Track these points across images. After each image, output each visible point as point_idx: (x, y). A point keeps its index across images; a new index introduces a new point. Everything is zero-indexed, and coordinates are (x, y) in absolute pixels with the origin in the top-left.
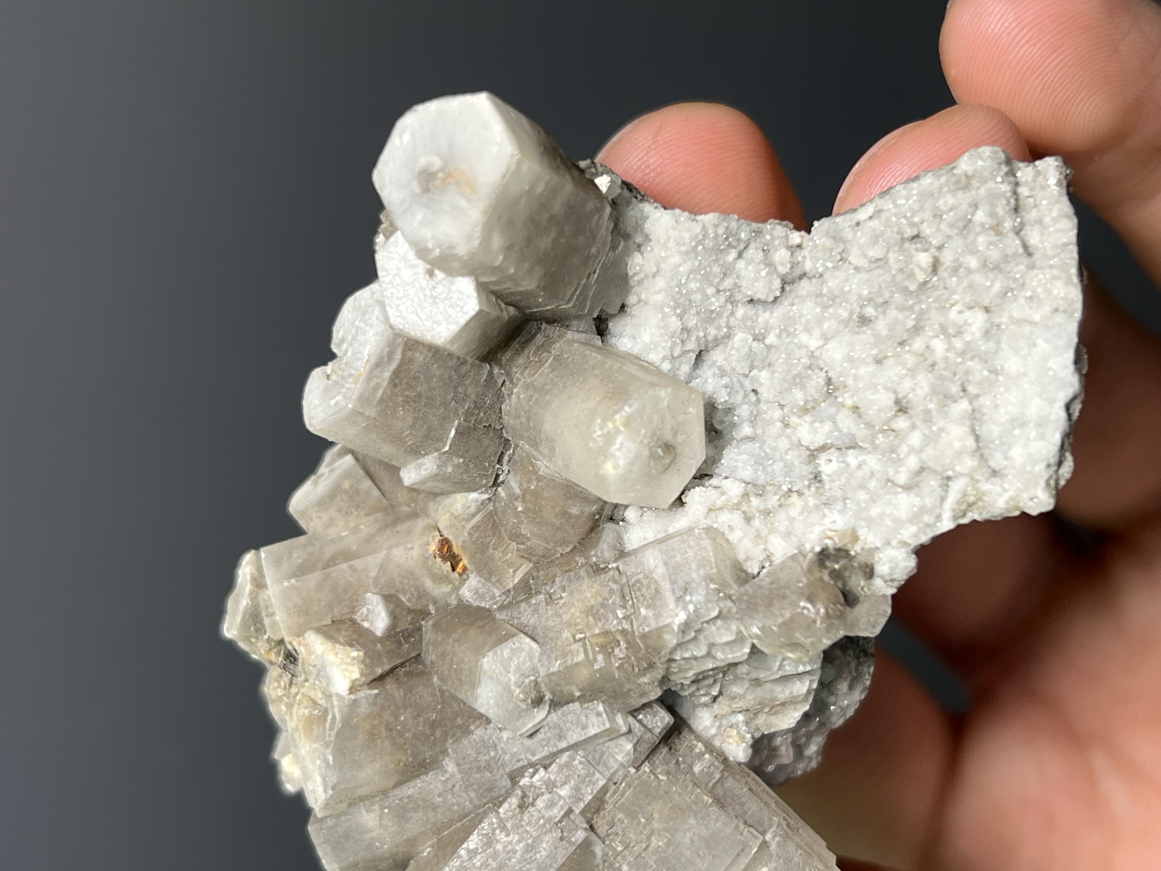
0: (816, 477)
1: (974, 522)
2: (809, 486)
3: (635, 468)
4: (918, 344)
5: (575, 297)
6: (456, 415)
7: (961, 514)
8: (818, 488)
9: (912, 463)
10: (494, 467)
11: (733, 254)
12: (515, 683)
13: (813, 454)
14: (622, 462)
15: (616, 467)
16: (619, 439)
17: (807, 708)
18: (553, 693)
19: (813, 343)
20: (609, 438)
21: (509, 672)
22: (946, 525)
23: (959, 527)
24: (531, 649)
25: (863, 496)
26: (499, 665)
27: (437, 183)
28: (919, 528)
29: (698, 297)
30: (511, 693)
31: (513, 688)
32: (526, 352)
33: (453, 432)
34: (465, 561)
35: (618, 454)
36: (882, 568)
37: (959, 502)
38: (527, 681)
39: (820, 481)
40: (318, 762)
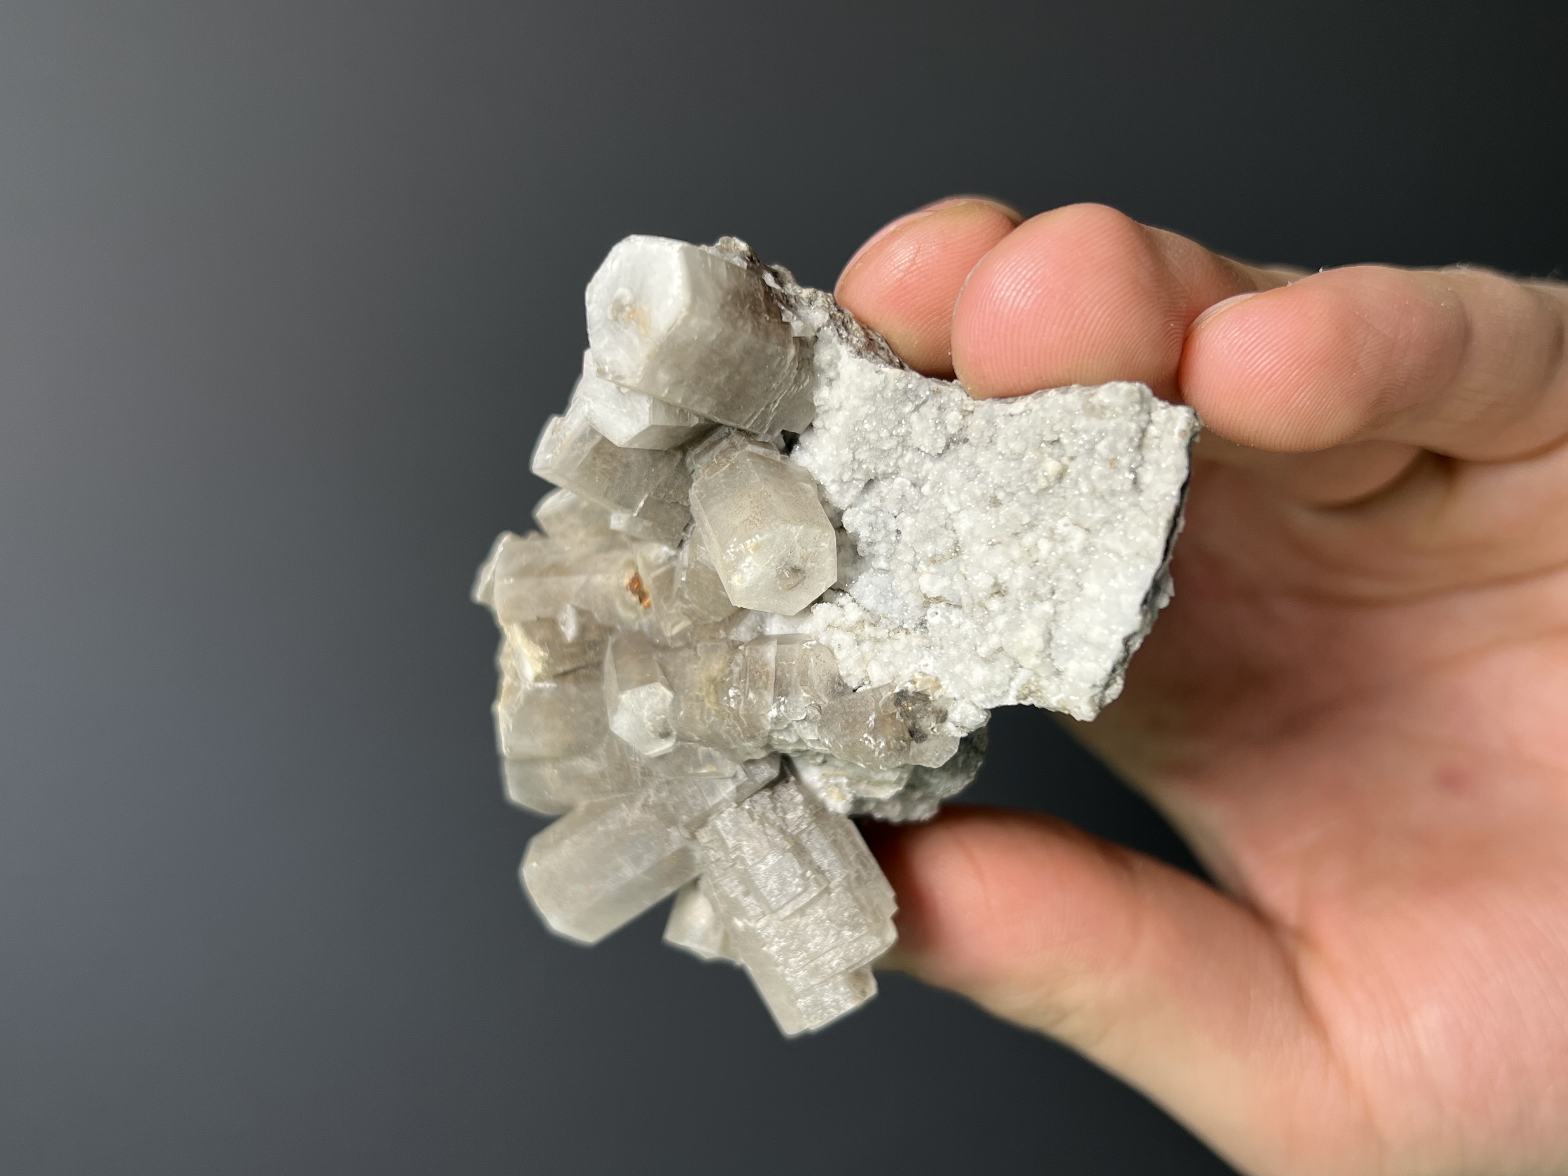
0: (922, 624)
1: (1033, 705)
2: (915, 629)
3: (761, 584)
4: (1028, 539)
5: (752, 421)
6: (646, 490)
7: (1023, 697)
8: (922, 633)
9: (994, 641)
10: (680, 534)
11: (909, 408)
12: (648, 717)
13: (927, 602)
14: (748, 578)
15: (742, 580)
16: (749, 559)
17: (901, 788)
18: (678, 731)
19: (952, 508)
20: (740, 557)
21: (643, 708)
22: (1011, 701)
23: (1020, 705)
24: (664, 695)
25: (953, 652)
26: (635, 702)
27: (625, 315)
28: (987, 697)
29: (873, 437)
30: (643, 725)
31: (645, 721)
32: (711, 453)
33: (642, 504)
34: (649, 599)
35: (745, 570)
36: (955, 715)
37: (1024, 687)
38: (658, 718)
39: (925, 628)
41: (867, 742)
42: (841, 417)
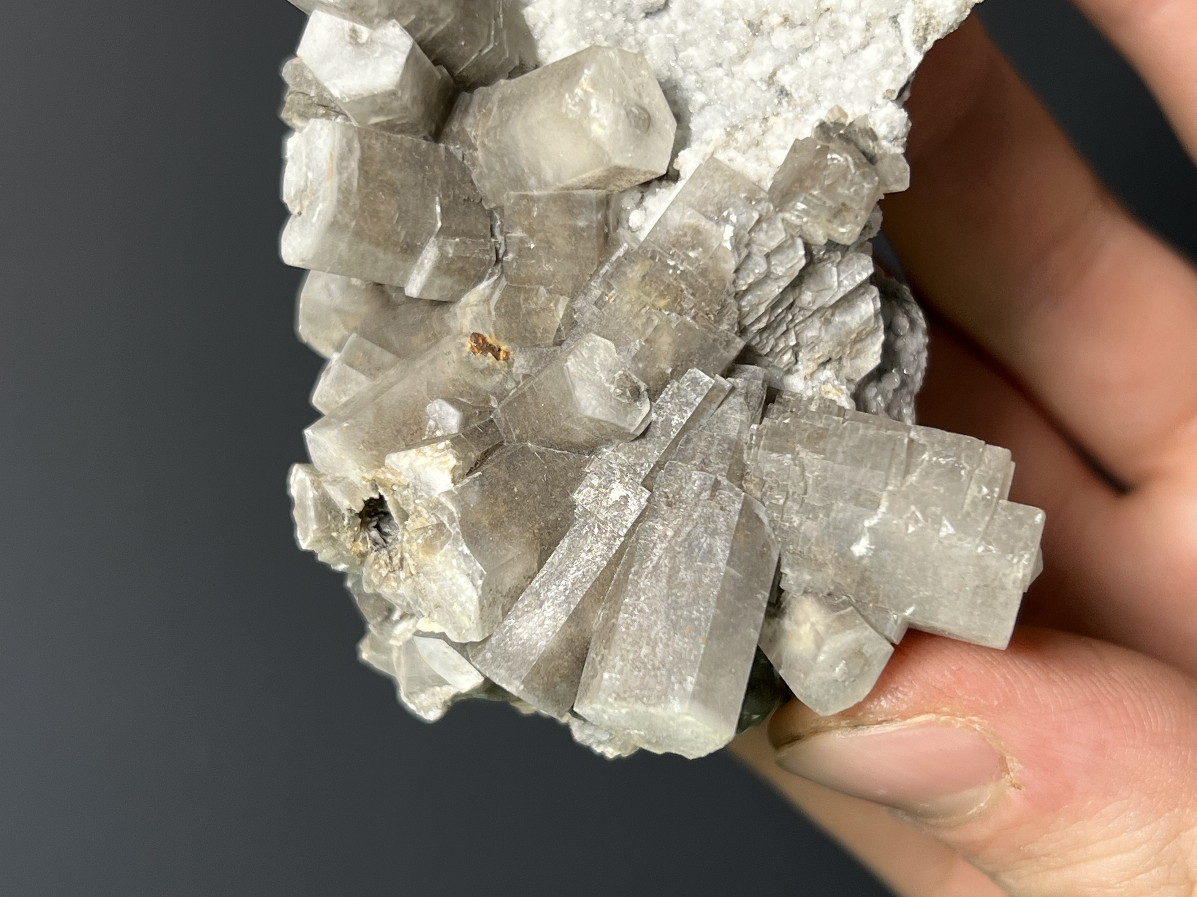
0: (782, 92)
1: (937, 42)
2: (780, 103)
3: (620, 128)
6: (434, 193)
7: (922, 40)
8: (788, 102)
9: (859, 22)
10: (490, 241)
12: (607, 380)
14: (605, 122)
15: (602, 126)
16: (593, 102)
17: (882, 338)
18: (646, 382)
20: (584, 105)
21: (596, 371)
22: (916, 59)
23: (928, 55)
24: (606, 345)
25: (830, 83)
26: (583, 365)
30: (607, 390)
31: (607, 385)
33: (438, 209)
34: (504, 347)
35: (598, 116)
36: (881, 130)
37: (915, 31)
38: (617, 376)
39: (787, 95)
40: (454, 562)
41: (835, 162)
42: (560, 23)
